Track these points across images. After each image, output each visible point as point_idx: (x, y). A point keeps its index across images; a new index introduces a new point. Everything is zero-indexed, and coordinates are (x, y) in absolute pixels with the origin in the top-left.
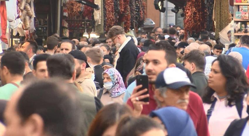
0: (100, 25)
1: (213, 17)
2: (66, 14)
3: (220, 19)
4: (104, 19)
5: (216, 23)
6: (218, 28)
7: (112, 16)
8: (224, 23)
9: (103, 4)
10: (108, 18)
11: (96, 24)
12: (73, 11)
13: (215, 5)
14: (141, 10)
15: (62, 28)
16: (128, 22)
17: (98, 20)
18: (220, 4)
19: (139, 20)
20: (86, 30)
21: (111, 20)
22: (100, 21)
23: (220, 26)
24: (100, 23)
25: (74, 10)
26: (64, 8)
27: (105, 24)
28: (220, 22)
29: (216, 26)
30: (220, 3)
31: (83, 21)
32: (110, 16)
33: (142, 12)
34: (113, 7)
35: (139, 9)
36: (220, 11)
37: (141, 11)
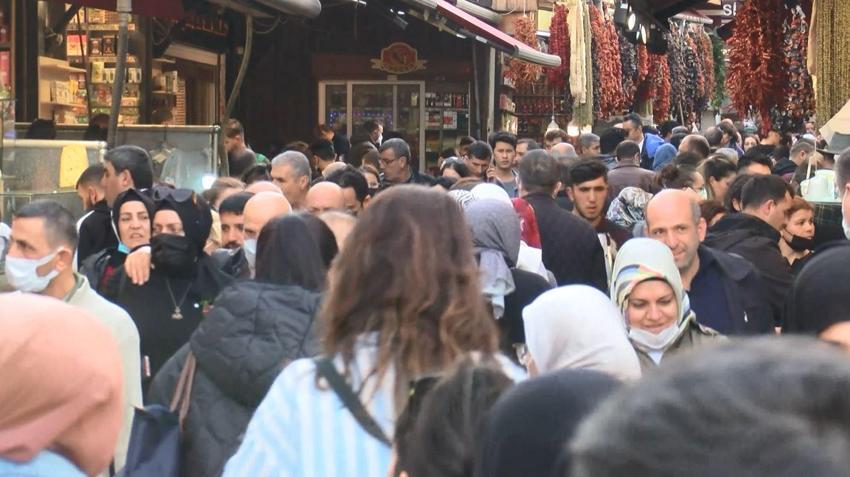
0: (583, 104)
1: (809, 64)
2: (507, 81)
3: (833, 67)
4: (594, 90)
5: (818, 83)
6: (823, 98)
7: (615, 84)
8: (843, 82)
9: (592, 58)
10: (604, 89)
11: (576, 104)
12: (524, 74)
13: (816, 20)
14: (700, 74)
15: (500, 113)
16: (665, 100)
17: (580, 94)
18: (832, 16)
19: (696, 96)
20: (553, 118)
21: (611, 93)
22: (584, 96)
23: (831, 91)
24: (584, 102)
25: (527, 71)
26: (505, 69)
27: (595, 103)
28: (832, 79)
29: (818, 92)
30: (832, 12)
31: (563, 99)
32: (609, 85)
33: (703, 79)
34: (617, 65)
35: (696, 73)
36: (832, 41)
37: (700, 78)
